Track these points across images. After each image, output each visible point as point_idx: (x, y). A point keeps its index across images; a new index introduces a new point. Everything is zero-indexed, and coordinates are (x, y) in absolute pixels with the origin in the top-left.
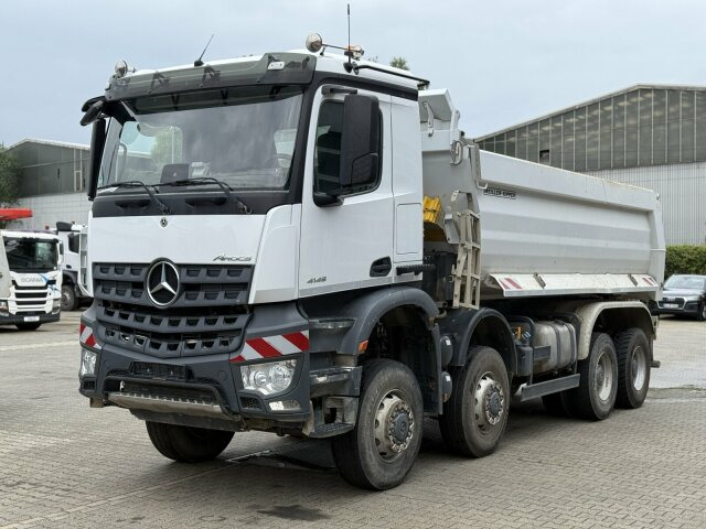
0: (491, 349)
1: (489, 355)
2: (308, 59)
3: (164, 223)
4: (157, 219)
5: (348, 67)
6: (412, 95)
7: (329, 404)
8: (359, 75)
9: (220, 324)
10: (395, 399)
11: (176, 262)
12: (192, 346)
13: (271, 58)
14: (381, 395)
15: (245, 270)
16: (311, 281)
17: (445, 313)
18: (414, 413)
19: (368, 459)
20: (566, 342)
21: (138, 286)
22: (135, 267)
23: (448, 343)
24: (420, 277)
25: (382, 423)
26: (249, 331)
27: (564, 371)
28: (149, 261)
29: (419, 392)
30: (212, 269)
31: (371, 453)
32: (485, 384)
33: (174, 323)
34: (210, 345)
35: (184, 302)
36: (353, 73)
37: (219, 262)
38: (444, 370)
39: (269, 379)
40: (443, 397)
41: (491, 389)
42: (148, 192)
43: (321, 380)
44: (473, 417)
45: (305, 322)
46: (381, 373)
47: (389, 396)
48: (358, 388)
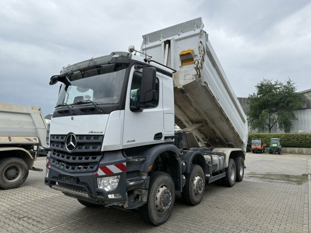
0: (199, 166)
1: (198, 168)
2: (128, 54)
3: (72, 119)
4: (70, 117)
5: (146, 60)
6: (170, 75)
7: (136, 193)
8: (150, 64)
9: (90, 160)
10: (164, 188)
11: (75, 134)
12: (80, 168)
13: (114, 54)
14: (158, 187)
15: (100, 137)
16: (128, 142)
17: (183, 153)
18: (171, 194)
19: (153, 214)
20: (222, 162)
21: (63, 143)
22: (62, 136)
23: (184, 164)
24: (174, 140)
25: (158, 198)
26: (101, 163)
27: (221, 172)
28: (67, 133)
29: (173, 184)
30: (88, 136)
31: (154, 211)
32: (197, 178)
33: (74, 159)
34: (86, 168)
35: (78, 150)
36: (147, 63)
37: (91, 134)
38: (182, 174)
39: (109, 184)
40: (182, 185)
41: (199, 180)
42: (68, 107)
43: (131, 183)
44: (193, 191)
45: (125, 159)
46: (158, 178)
47: (162, 187)
48: (148, 186)
